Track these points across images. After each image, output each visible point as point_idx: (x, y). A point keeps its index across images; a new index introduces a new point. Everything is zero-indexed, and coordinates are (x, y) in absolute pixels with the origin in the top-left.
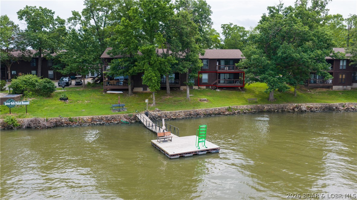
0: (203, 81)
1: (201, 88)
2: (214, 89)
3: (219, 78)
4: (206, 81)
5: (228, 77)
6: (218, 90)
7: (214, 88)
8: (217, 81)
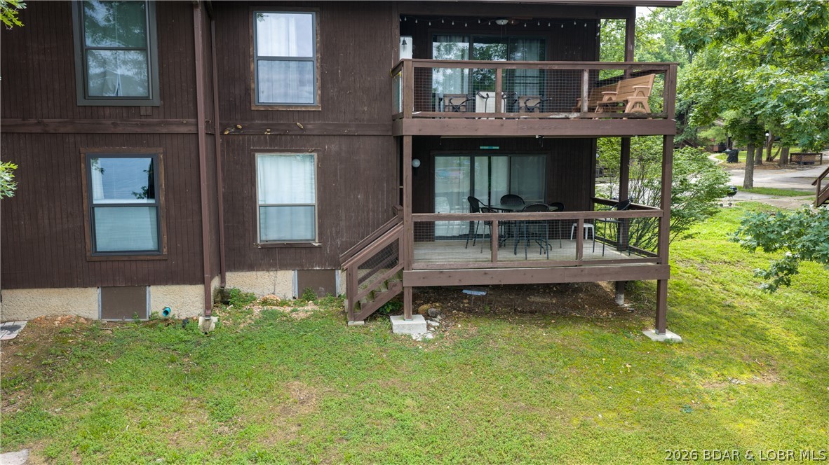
0: (271, 231)
1: (250, 299)
2: (372, 317)
3: (424, 198)
4: (303, 230)
5: (500, 187)
6: (412, 326)
7: (373, 306)
8: (400, 231)
